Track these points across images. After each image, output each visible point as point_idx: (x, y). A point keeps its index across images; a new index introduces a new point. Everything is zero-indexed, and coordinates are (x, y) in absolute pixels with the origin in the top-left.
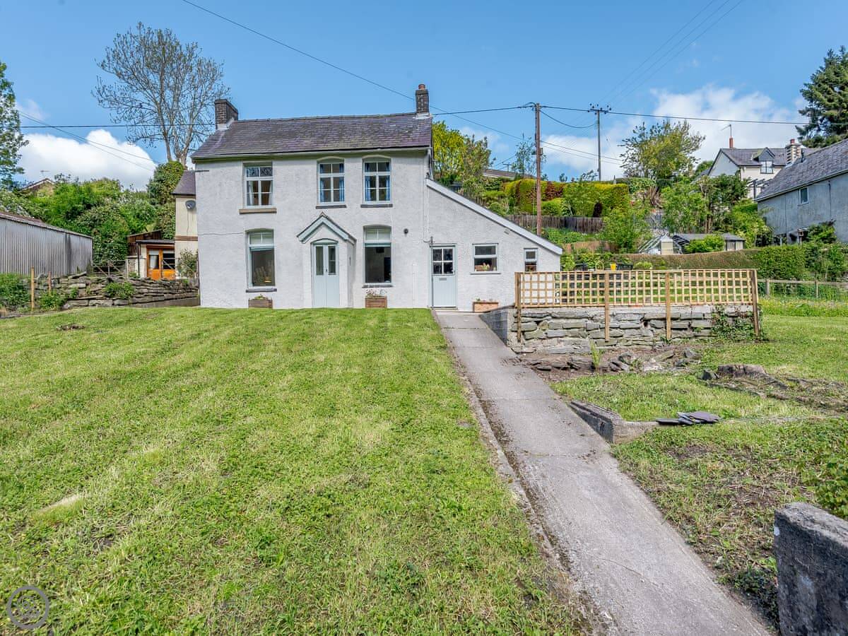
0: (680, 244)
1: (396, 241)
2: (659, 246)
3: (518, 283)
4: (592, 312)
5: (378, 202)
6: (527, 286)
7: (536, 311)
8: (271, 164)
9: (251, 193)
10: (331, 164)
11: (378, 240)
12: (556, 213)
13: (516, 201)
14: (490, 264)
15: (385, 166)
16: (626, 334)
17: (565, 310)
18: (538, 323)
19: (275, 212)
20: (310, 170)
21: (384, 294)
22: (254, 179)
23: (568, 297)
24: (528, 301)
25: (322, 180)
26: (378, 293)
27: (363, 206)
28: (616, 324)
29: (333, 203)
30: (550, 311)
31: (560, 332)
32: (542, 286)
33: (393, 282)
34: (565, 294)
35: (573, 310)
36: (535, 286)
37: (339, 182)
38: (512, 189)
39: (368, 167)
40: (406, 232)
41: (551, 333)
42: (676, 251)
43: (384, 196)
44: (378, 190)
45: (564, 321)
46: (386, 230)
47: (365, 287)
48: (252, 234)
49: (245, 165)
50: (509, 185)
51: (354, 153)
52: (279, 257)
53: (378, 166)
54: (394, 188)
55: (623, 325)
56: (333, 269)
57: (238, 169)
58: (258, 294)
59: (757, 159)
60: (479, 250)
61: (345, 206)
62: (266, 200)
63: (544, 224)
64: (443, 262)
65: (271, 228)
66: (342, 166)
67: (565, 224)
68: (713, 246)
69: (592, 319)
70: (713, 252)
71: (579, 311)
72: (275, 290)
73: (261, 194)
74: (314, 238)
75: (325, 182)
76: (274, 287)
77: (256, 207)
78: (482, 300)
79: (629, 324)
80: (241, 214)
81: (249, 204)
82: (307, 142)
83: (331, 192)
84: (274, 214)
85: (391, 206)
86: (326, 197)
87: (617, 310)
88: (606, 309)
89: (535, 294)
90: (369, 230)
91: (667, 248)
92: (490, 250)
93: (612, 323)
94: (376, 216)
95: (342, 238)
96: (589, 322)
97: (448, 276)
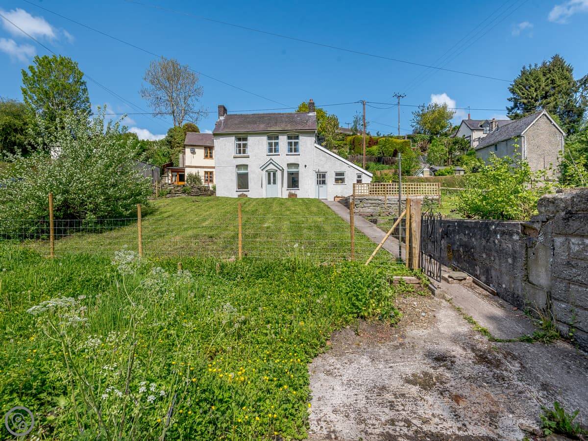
0: (433, 171)
1: (301, 170)
2: (423, 173)
3: (354, 187)
4: (380, 198)
5: (293, 153)
6: (357, 188)
7: (361, 197)
8: (247, 136)
9: (238, 149)
10: (273, 137)
11: (293, 170)
12: (374, 155)
13: (353, 147)
14: (342, 181)
15: (297, 138)
16: (393, 206)
17: (370, 197)
18: (361, 201)
19: (249, 157)
20: (264, 140)
21: (296, 193)
22: (240, 142)
23: (372, 192)
24: (357, 194)
25: (269, 143)
26: (294, 193)
27: (287, 155)
28: (389, 203)
29: (273, 153)
30: (365, 197)
31: (369, 205)
32: (363, 188)
33: (300, 188)
34: (371, 191)
35: (373, 197)
36: (360, 188)
37: (276, 144)
38: (351, 141)
39: (289, 138)
40: (306, 166)
41: (365, 205)
42: (431, 175)
43: (296, 150)
44: (293, 148)
45: (370, 201)
46: (297, 165)
47: (288, 190)
48: (238, 167)
49: (235, 137)
50: (349, 138)
51: (283, 132)
52: (250, 177)
53: (293, 137)
54: (301, 147)
55: (391, 202)
56: (275, 183)
57: (233, 138)
58: (242, 193)
59: (481, 126)
60: (337, 174)
61: (279, 155)
62: (244, 152)
63: (367, 160)
64: (321, 179)
65: (247, 164)
66: (278, 137)
67: (379, 160)
68: (448, 173)
69: (380, 200)
70: (448, 176)
71: (376, 197)
72: (249, 191)
73: (242, 149)
74: (268, 168)
75: (270, 144)
76: (248, 190)
77: (240, 155)
78: (338, 196)
79: (393, 202)
80: (234, 158)
81: (237, 154)
82: (262, 127)
83: (273, 149)
84: (248, 158)
85: (299, 155)
86: (270, 151)
87: (389, 197)
88: (386, 197)
89: (360, 191)
90: (289, 165)
91: (426, 173)
92: (342, 174)
93: (388, 202)
94: (292, 159)
95: (279, 169)
96: (379, 201)
97: (324, 186)
